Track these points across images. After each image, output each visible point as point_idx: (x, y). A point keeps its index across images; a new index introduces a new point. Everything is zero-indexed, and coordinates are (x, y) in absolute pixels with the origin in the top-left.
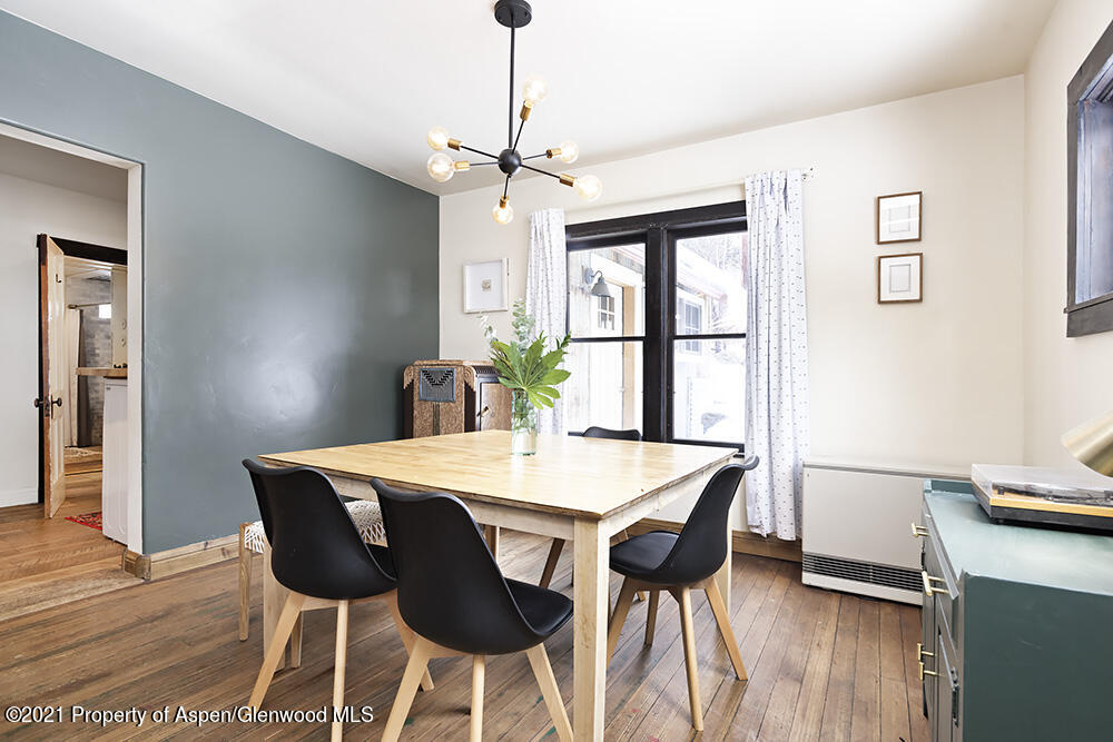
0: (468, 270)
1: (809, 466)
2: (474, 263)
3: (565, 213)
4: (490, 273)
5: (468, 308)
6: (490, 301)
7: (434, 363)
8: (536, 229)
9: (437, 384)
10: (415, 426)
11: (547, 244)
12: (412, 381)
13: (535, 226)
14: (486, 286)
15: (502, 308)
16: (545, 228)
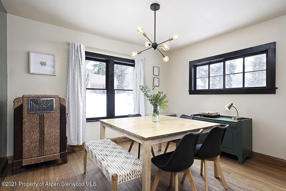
0: (32, 55)
2: (37, 53)
5: (32, 71)
7: (39, 96)
8: (75, 49)
9: (42, 105)
10: (24, 126)
11: (80, 56)
12: (22, 105)
13: (74, 48)
14: (43, 64)
15: (54, 75)
16: (79, 50)
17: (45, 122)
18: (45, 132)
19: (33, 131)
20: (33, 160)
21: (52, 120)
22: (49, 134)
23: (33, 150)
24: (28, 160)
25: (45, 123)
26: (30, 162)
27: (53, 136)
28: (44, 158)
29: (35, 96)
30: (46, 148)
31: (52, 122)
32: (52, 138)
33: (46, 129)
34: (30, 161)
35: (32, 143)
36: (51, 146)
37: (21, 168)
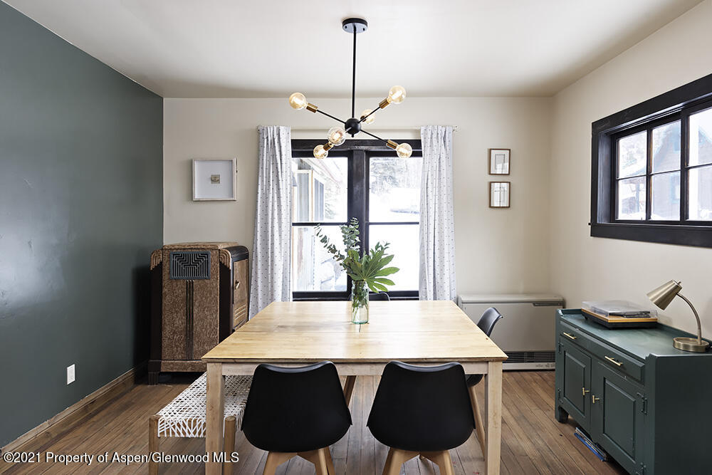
0: (196, 166)
1: (467, 303)
2: (203, 160)
3: (292, 131)
4: (220, 169)
5: (197, 196)
6: (219, 192)
7: (186, 247)
8: (268, 140)
9: (190, 265)
10: (164, 302)
11: (278, 153)
12: (161, 263)
13: (267, 138)
14: (215, 180)
15: (231, 199)
16: (276, 140)
17: (194, 296)
18: (194, 316)
19: (177, 312)
20: (177, 364)
21: (205, 293)
22: (202, 320)
23: (177, 347)
24: (169, 364)
25: (194, 299)
26: (172, 368)
27: (206, 326)
28: (192, 365)
29: (180, 247)
30: (195, 346)
31: (206, 298)
32: (206, 330)
33: (196, 311)
34: (172, 365)
35: (174, 333)
36: (204, 343)
37: (159, 374)
